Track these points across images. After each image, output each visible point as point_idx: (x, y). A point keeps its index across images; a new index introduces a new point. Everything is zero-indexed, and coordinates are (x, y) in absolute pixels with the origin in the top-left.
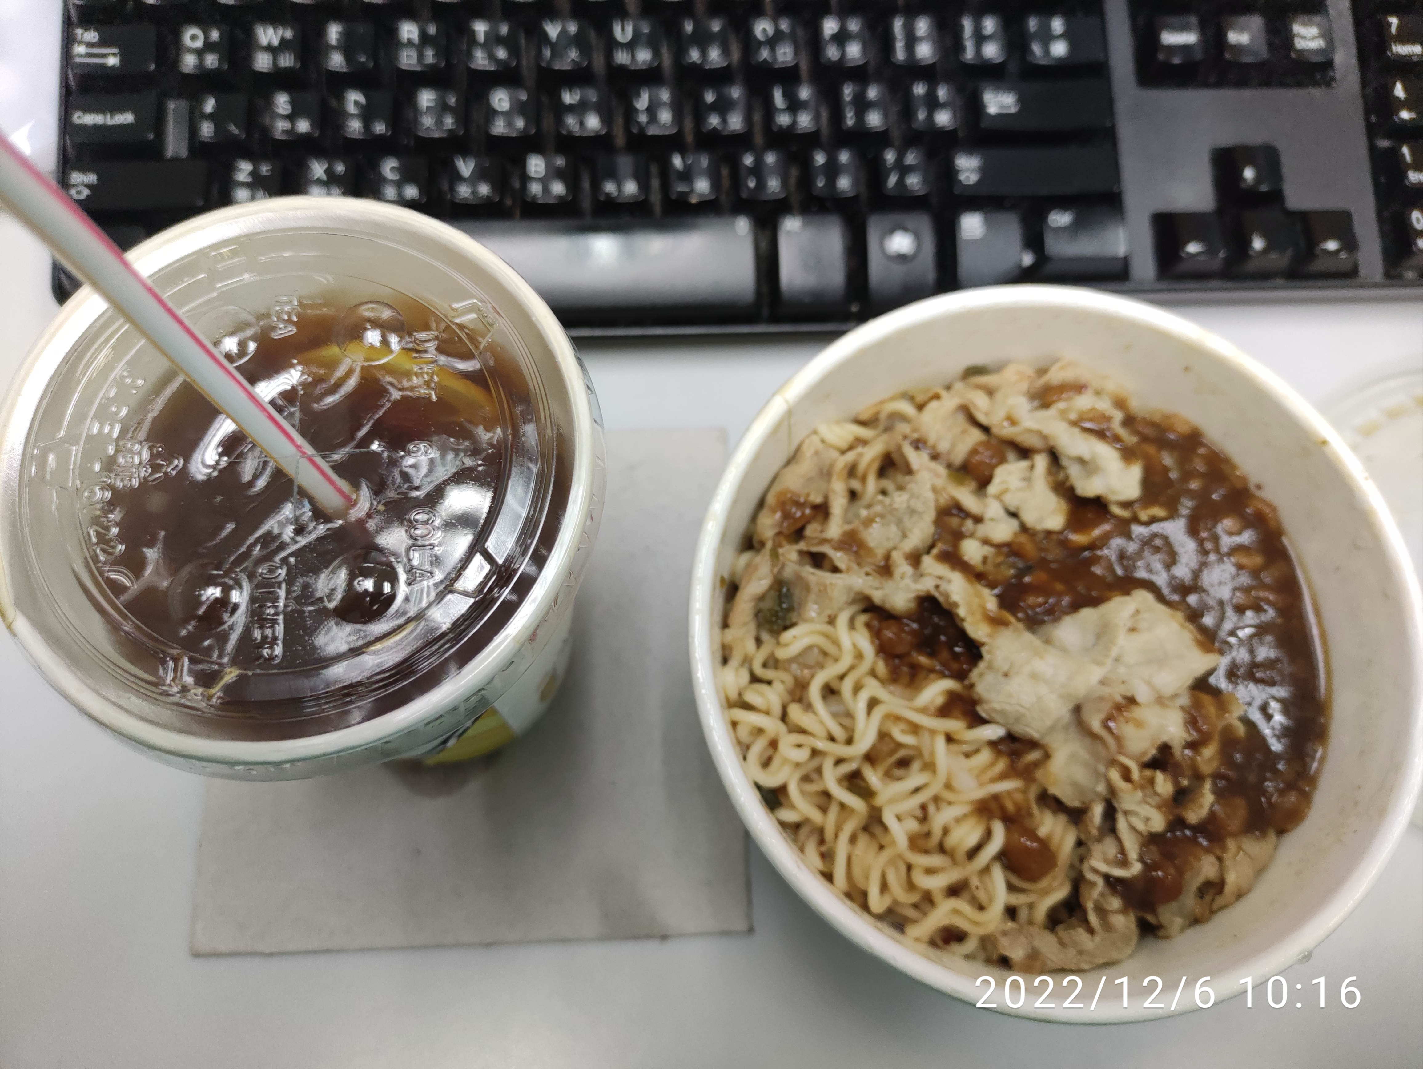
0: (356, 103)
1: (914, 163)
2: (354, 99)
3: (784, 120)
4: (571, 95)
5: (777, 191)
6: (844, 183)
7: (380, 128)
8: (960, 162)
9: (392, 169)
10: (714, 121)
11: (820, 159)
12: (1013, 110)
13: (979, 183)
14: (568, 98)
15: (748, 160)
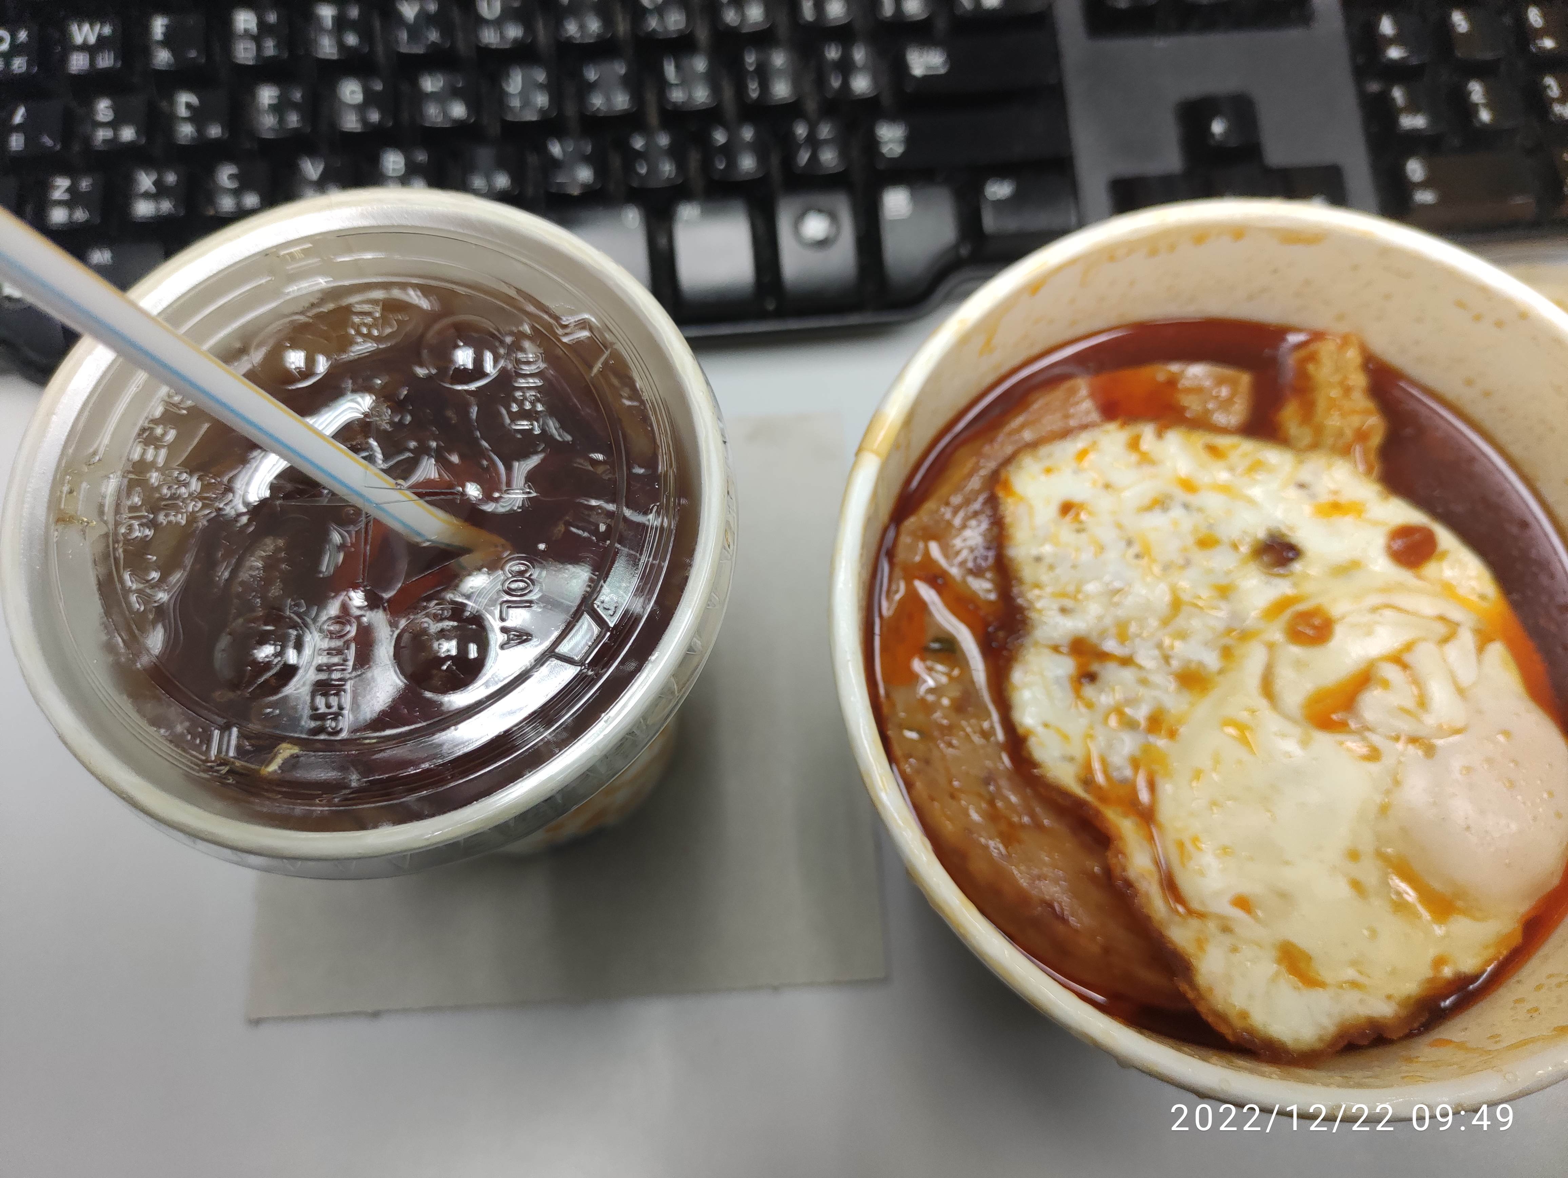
0: (188, 106)
1: (828, 137)
2: (185, 100)
3: (677, 95)
4: (432, 81)
5: (673, 176)
6: (747, 163)
7: (215, 131)
8: (881, 133)
9: (231, 177)
10: (597, 101)
11: (720, 137)
12: (942, 71)
13: (904, 154)
14: (430, 84)
15: (638, 143)
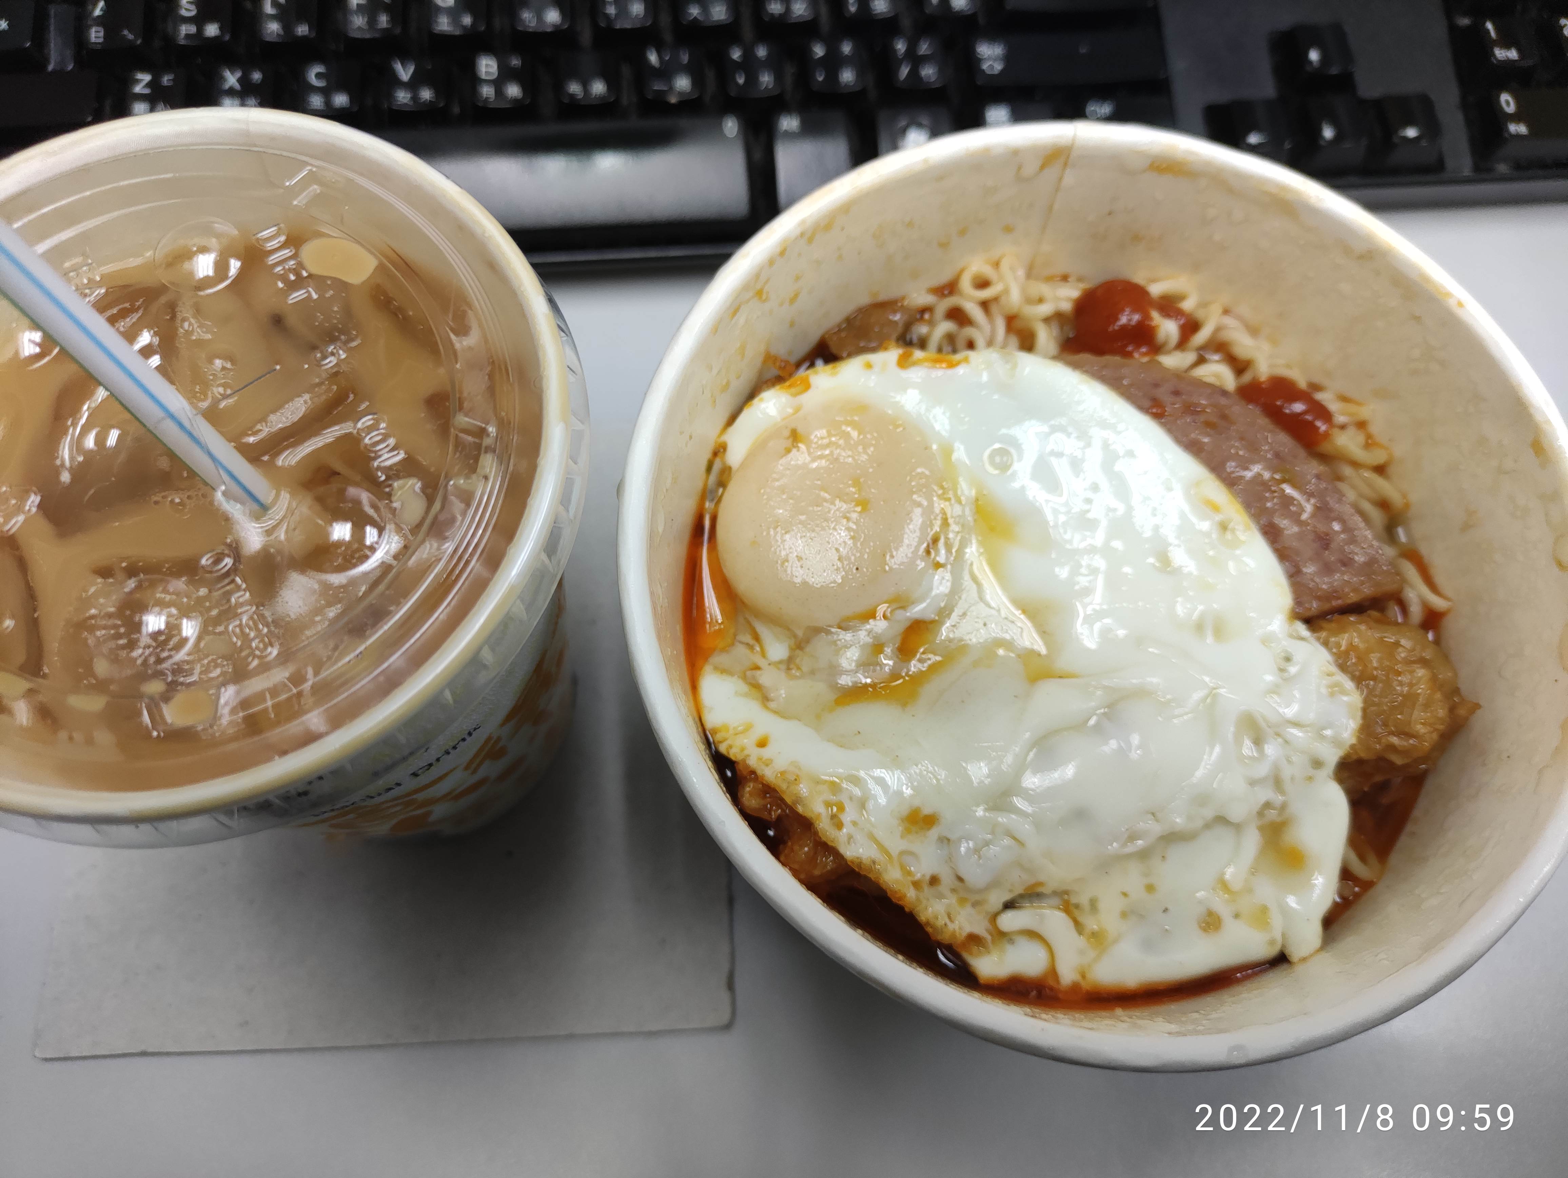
0: (274, 2)
1: (929, 53)
3: (775, 8)
5: (770, 87)
6: (847, 76)
7: (302, 30)
8: (981, 50)
9: (319, 76)
10: (694, 11)
11: (819, 51)
13: (1004, 72)
15: (736, 54)
